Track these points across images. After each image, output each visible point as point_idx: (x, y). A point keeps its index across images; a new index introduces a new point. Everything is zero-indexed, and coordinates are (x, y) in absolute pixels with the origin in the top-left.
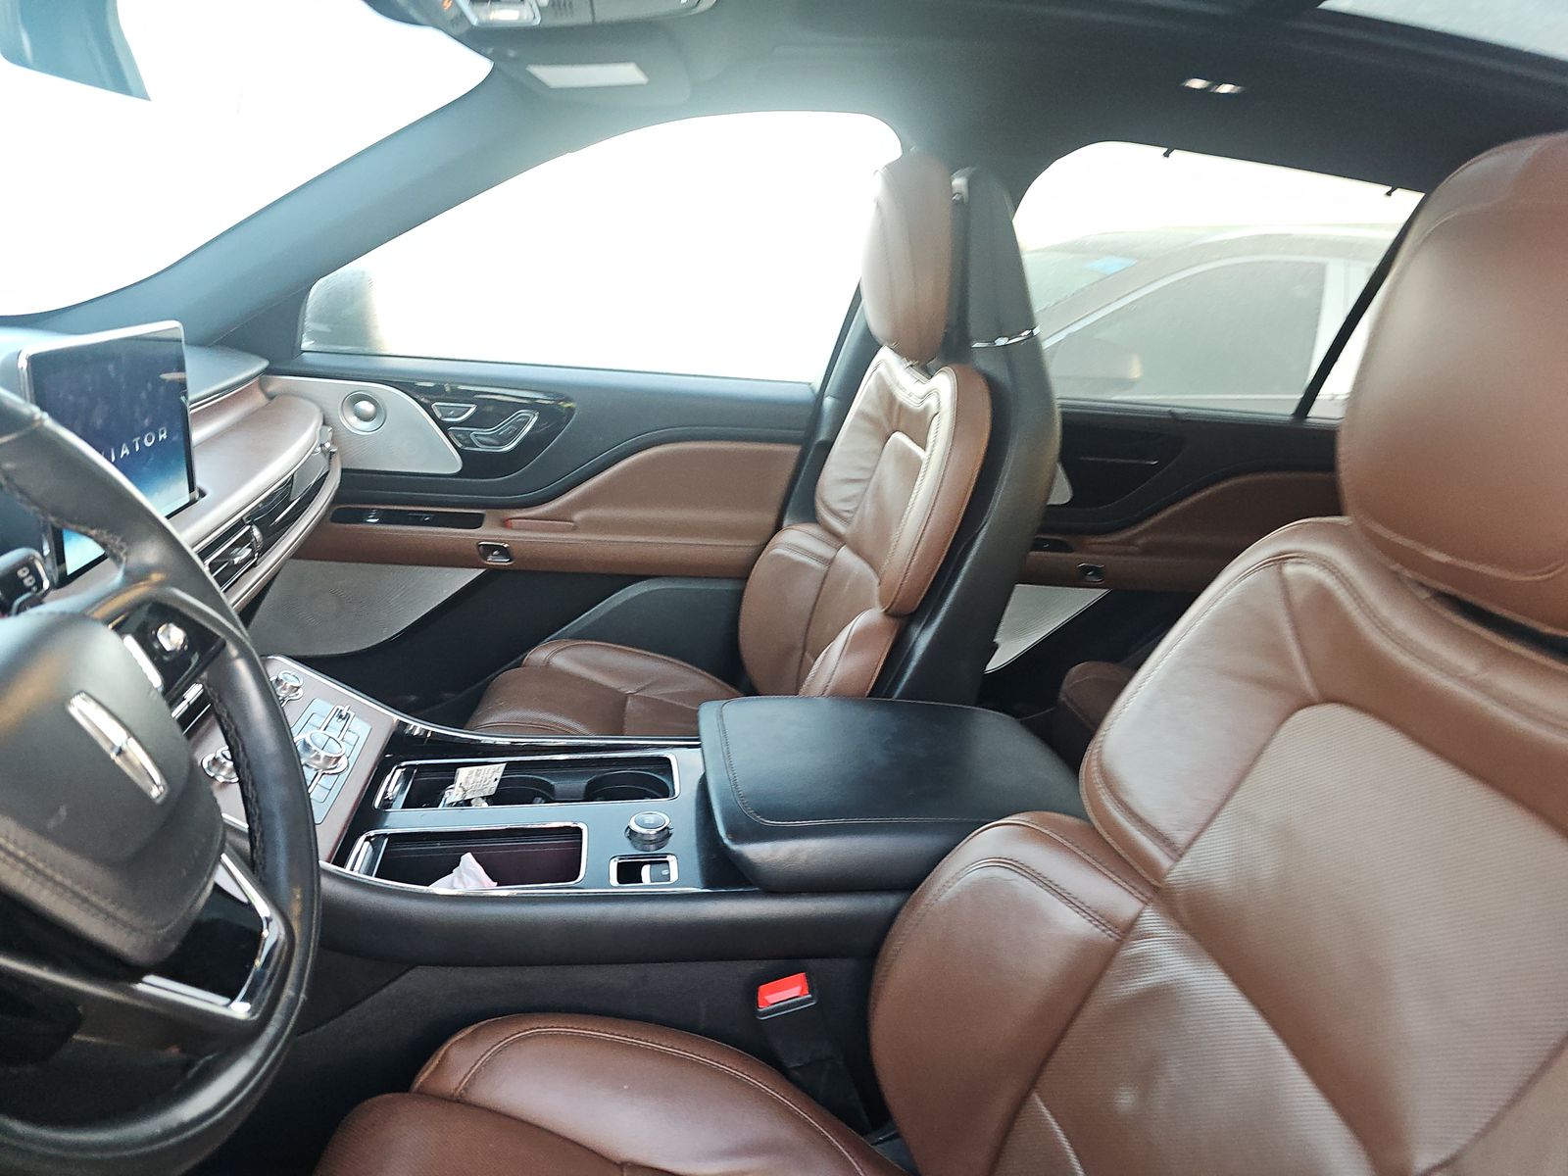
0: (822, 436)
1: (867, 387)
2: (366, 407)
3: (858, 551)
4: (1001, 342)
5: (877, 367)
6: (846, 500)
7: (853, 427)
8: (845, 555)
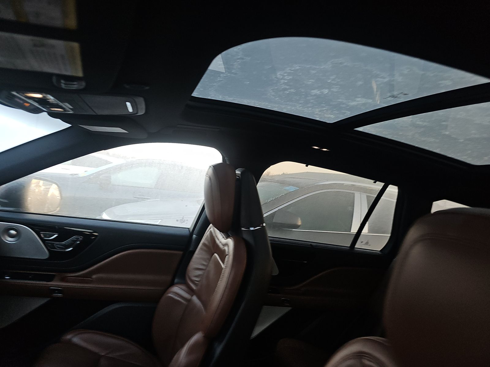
0: (191, 249)
1: (207, 234)
2: (13, 232)
3: (199, 298)
4: (252, 229)
5: (210, 228)
6: (196, 276)
7: (201, 249)
8: (195, 299)
